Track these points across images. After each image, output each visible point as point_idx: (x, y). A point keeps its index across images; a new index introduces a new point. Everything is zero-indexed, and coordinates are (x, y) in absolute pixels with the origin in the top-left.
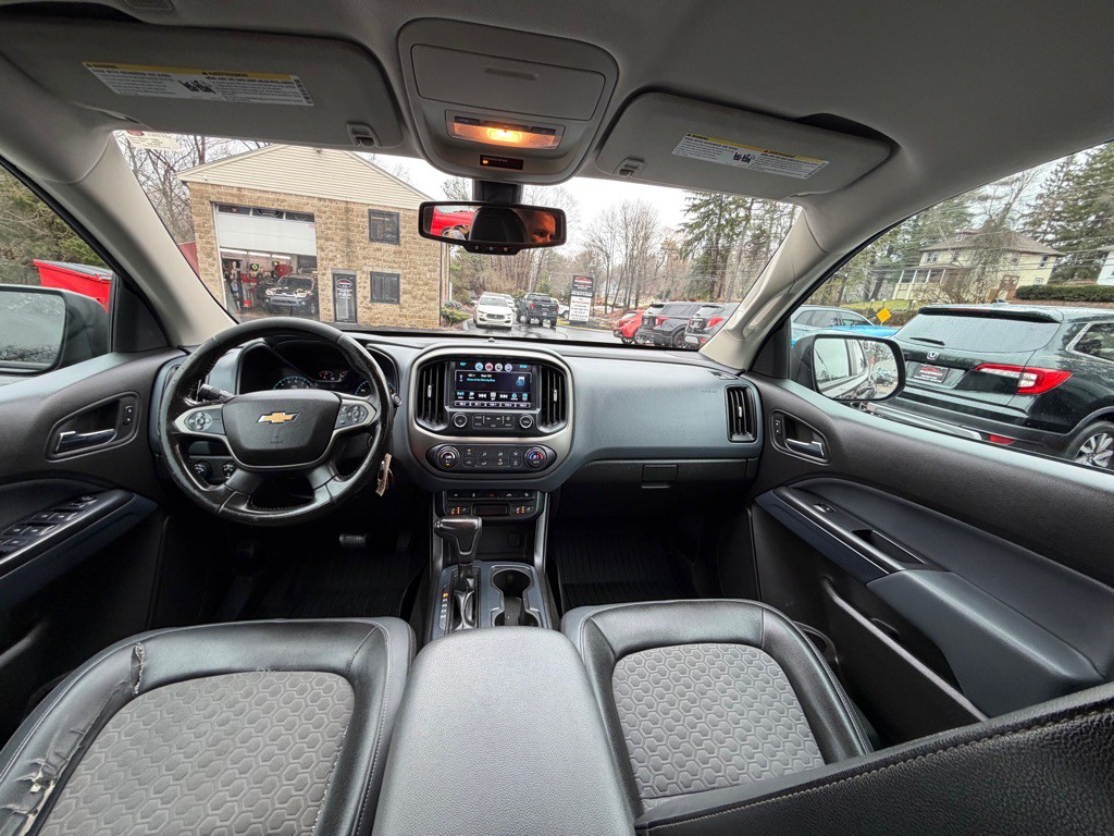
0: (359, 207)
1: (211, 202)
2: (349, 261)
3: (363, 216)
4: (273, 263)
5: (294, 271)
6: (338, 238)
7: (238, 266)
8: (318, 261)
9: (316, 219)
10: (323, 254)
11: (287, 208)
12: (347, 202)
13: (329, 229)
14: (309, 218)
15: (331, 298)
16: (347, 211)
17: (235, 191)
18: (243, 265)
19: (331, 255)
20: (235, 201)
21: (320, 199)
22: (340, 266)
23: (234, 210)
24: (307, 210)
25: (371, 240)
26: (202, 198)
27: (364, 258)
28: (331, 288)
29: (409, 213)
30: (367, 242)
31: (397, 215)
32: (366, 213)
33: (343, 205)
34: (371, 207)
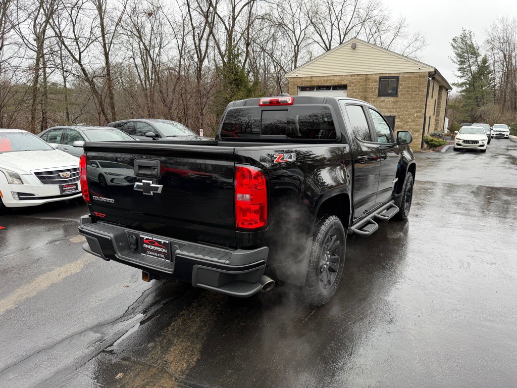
0: (374, 76)
1: (298, 87)
3: (375, 82)
9: (348, 88)
11: (333, 84)
12: (367, 75)
13: (355, 92)
14: (344, 87)
17: (309, 79)
20: (309, 84)
21: (351, 76)
23: (308, 89)
24: (344, 83)
25: (380, 95)
26: (294, 85)
29: (406, 75)
30: (376, 97)
31: (397, 78)
32: (378, 80)
33: (364, 77)
34: (381, 76)
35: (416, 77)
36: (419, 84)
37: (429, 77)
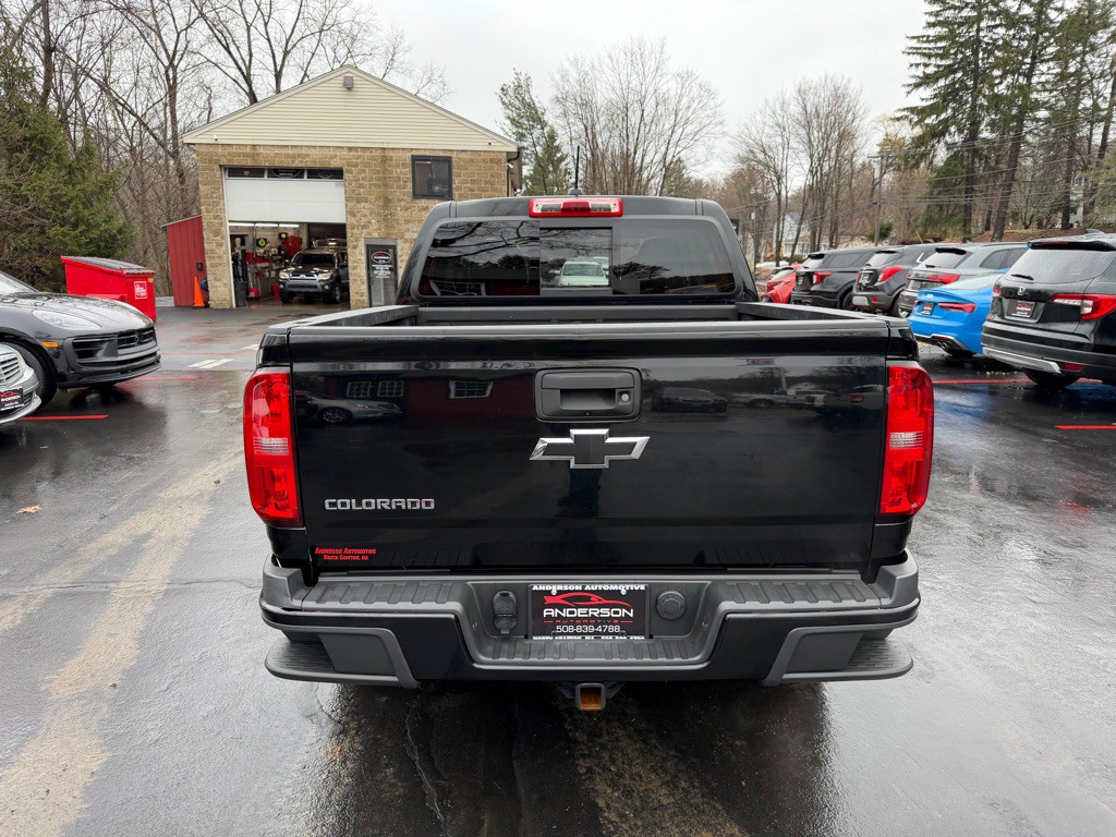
0: (400, 154)
1: (221, 166)
2: (387, 227)
3: (404, 166)
4: (280, 235)
5: (304, 245)
6: (372, 198)
7: (243, 243)
8: (348, 230)
9: (346, 175)
10: (353, 220)
11: (310, 165)
12: (384, 149)
13: (361, 186)
14: (336, 174)
15: (365, 278)
16: (384, 160)
17: (248, 150)
18: (249, 241)
19: (364, 221)
20: (249, 162)
21: (350, 149)
22: (376, 235)
23: (246, 173)
24: (334, 164)
25: (416, 196)
26: (210, 162)
27: (407, 222)
28: (364, 265)
29: (464, 156)
30: (409, 199)
31: (448, 160)
32: (409, 161)
33: (379, 153)
34: (414, 153)
35: (484, 161)
36: (492, 176)
37: (508, 161)
